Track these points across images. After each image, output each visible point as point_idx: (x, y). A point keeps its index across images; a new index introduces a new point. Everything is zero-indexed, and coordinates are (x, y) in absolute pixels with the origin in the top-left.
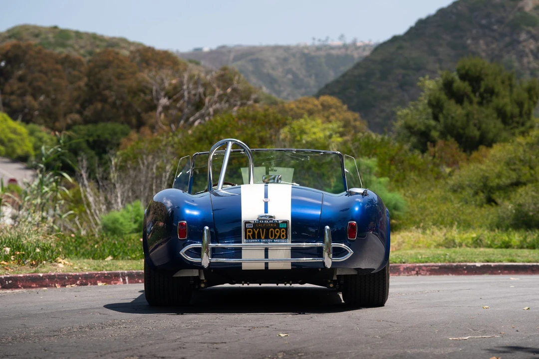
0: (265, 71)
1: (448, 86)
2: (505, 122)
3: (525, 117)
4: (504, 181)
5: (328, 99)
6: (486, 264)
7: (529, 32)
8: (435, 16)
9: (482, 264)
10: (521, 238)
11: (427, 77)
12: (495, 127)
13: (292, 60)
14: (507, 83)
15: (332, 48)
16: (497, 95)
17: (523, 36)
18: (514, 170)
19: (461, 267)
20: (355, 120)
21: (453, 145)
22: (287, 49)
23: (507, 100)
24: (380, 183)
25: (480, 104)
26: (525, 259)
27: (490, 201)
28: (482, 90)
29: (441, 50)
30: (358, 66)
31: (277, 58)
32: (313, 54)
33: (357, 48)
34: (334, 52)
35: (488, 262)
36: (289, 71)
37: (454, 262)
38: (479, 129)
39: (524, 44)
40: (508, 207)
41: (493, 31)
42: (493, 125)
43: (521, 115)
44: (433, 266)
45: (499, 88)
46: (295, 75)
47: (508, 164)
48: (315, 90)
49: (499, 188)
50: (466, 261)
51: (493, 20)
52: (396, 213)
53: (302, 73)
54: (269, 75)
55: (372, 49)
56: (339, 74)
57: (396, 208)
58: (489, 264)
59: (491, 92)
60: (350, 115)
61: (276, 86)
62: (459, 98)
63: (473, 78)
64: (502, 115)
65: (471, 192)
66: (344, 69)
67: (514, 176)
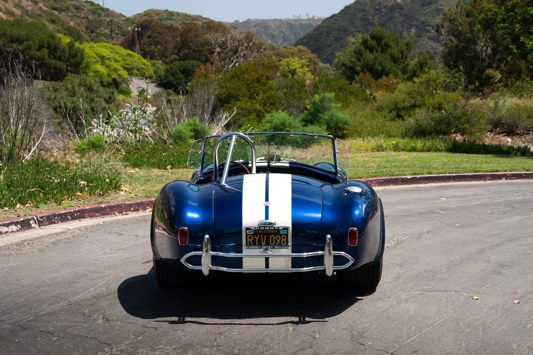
0: (270, 32)
1: (365, 42)
2: (394, 62)
3: (404, 59)
4: (407, 104)
5: (301, 47)
6: (414, 176)
7: (399, 12)
8: (353, 4)
9: (411, 177)
10: (422, 144)
11: (351, 36)
12: (389, 65)
13: (283, 26)
14: (395, 41)
15: (303, 20)
16: (391, 47)
17: (396, 15)
18: (412, 98)
19: (398, 179)
20: (315, 58)
21: (368, 75)
22: (281, 21)
23: (396, 50)
24: (336, 107)
25: (382, 52)
26: (437, 171)
27: (399, 116)
28: (383, 45)
29: (356, 21)
30: (315, 29)
31: (276, 25)
32: (293, 23)
33: (315, 20)
34: (303, 22)
35: (415, 174)
36: (281, 32)
37: (393, 176)
38: (381, 66)
39: (397, 18)
40: (411, 121)
41: (382, 12)
42: (388, 63)
43: (402, 58)
44: (380, 180)
45: (391, 44)
46: (284, 34)
47: (409, 94)
48: (294, 42)
49: (404, 108)
50: (401, 175)
51: (382, 6)
52: (346, 126)
53: (288, 33)
54: (272, 34)
55: (322, 21)
56: (306, 34)
57: (346, 123)
58: (416, 176)
59: (388, 46)
60: (312, 56)
61: (275, 39)
62: (371, 49)
63: (377, 38)
64: (393, 58)
65: (388, 111)
66: (308, 31)
67: (413, 101)
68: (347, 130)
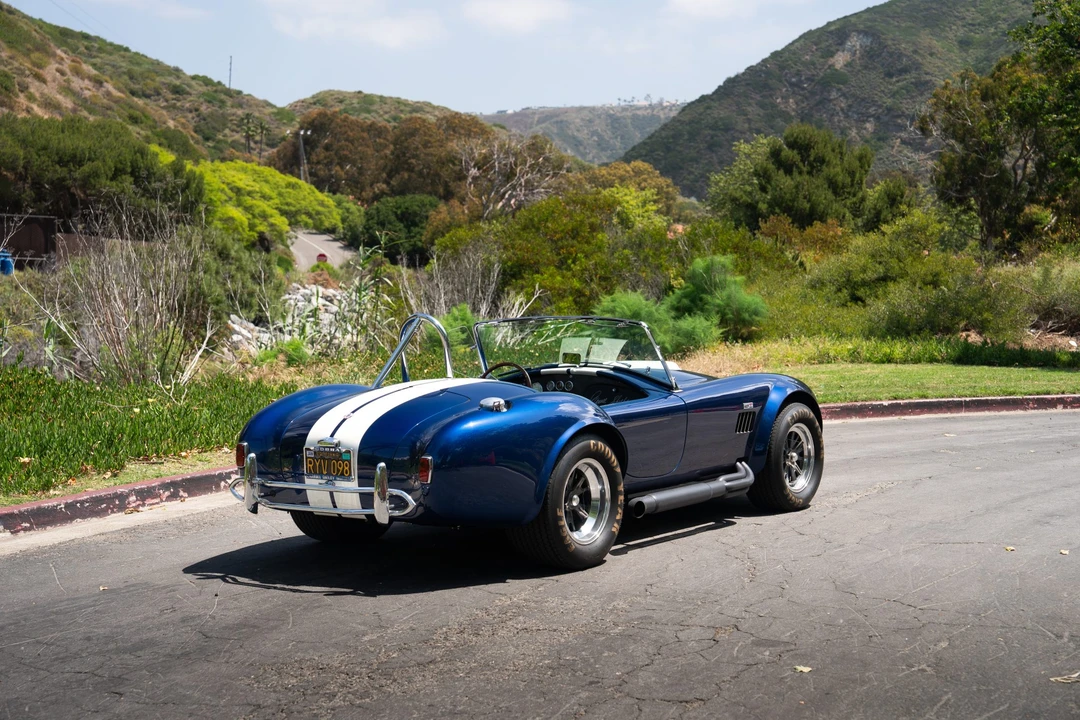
0: (570, 132)
1: (775, 154)
2: (835, 193)
3: (856, 186)
4: (870, 275)
5: (639, 164)
6: (895, 402)
7: (839, 90)
8: (743, 74)
9: (890, 402)
10: (905, 349)
11: (742, 141)
12: (825, 198)
13: (597, 121)
14: (837, 151)
15: (639, 108)
16: (828, 164)
17: (834, 95)
18: (880, 263)
19: (866, 407)
20: (668, 186)
21: (786, 220)
22: (592, 110)
23: (838, 169)
24: (735, 282)
25: (810, 173)
26: (937, 393)
27: (856, 299)
28: (812, 159)
29: (749, 109)
30: (665, 127)
31: (582, 120)
32: (618, 114)
33: (663, 108)
34: (639, 112)
35: (896, 399)
36: (594, 133)
37: (856, 401)
38: (809, 201)
39: (835, 102)
40: (879, 307)
41: (804, 89)
42: (824, 196)
43: (852, 185)
44: (834, 408)
45: (830, 156)
46: (599, 136)
47: (873, 256)
48: (622, 153)
49: (864, 283)
50: (870, 400)
51: (803, 78)
52: (757, 319)
53: (608, 135)
54: (574, 138)
55: (679, 109)
56: (646, 136)
57: (756, 313)
58: (898, 402)
59: (822, 161)
60: (663, 181)
61: (581, 148)
62: (788, 168)
63: (801, 146)
64: (834, 187)
65: (833, 288)
66: (651, 130)
67: (881, 269)
68: (758, 324)
